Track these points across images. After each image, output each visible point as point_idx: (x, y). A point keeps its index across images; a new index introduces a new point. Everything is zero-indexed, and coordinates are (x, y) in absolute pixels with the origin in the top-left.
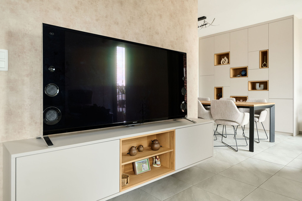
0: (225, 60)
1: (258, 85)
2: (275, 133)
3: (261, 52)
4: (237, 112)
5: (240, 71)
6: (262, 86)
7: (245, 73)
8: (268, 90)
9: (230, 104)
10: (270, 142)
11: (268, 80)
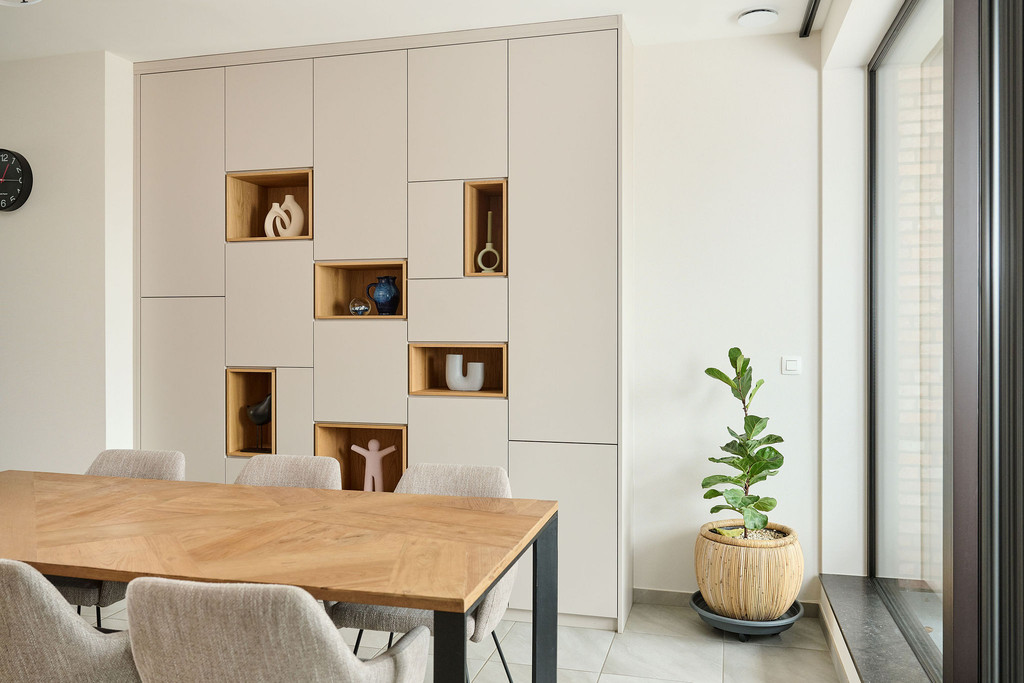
0: (287, 212)
1: (455, 363)
3: (475, 187)
5: (369, 283)
6: (477, 369)
7: (390, 292)
8: (504, 394)
11: (507, 343)
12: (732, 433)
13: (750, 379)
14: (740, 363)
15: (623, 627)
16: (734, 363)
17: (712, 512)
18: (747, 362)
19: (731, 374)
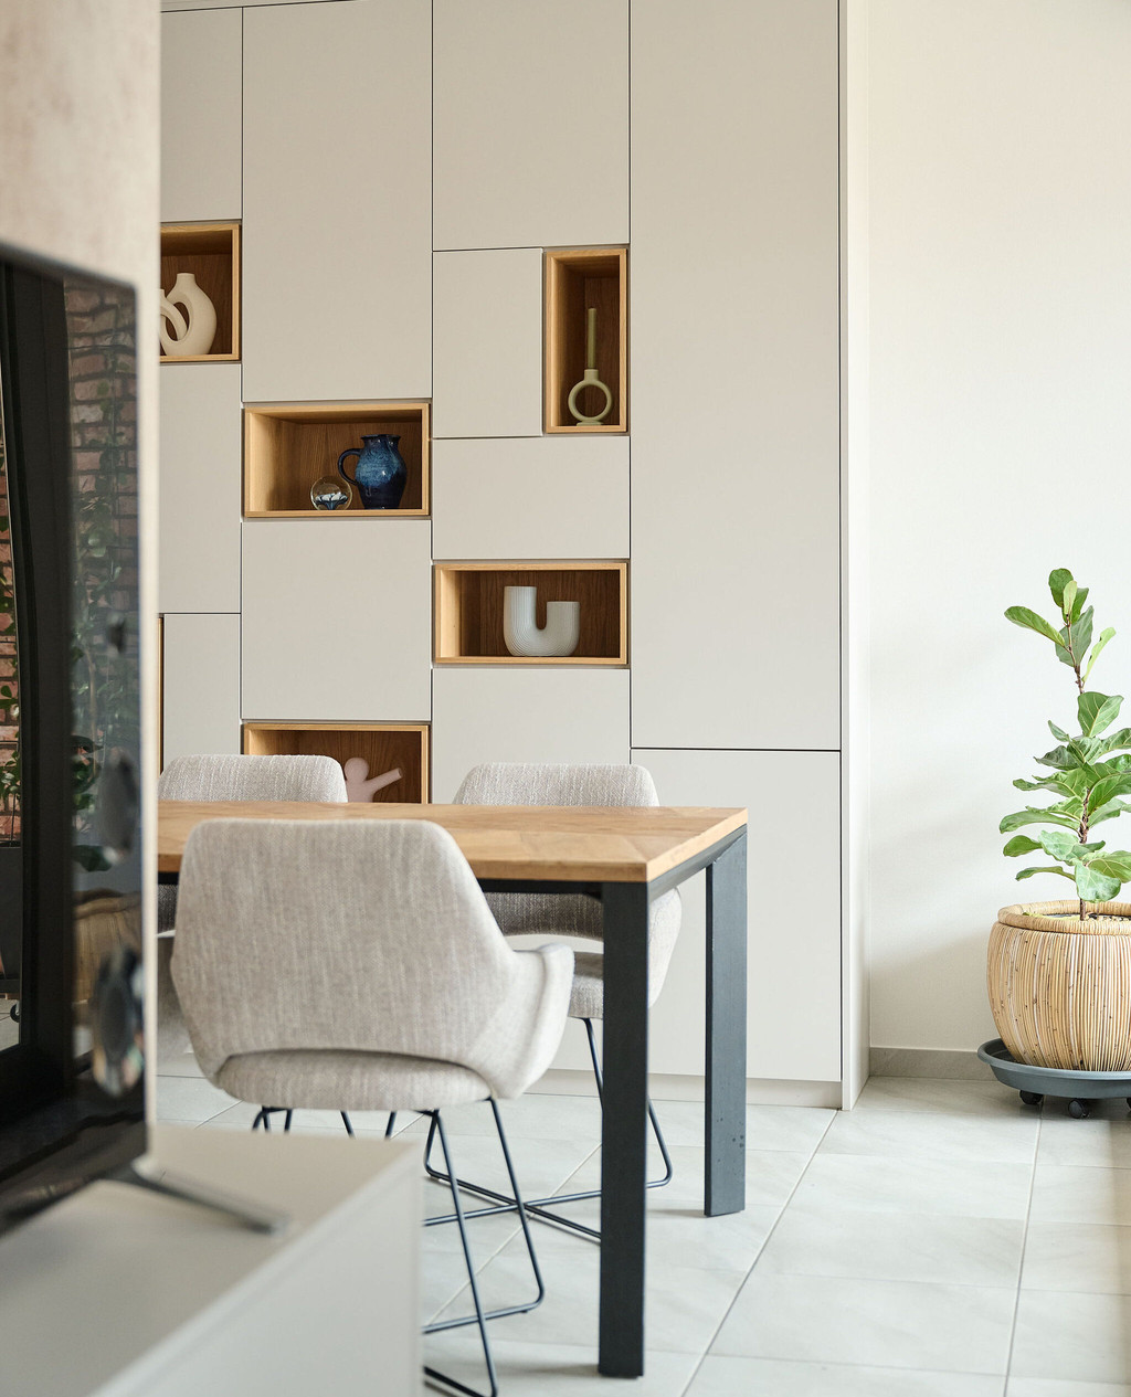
0: (181, 307)
1: (520, 603)
2: (751, 1096)
3: (560, 262)
4: (484, 956)
5: (338, 447)
6: (565, 615)
7: (389, 468)
8: (622, 660)
9: (416, 872)
10: (708, 1212)
11: (628, 561)
12: (1056, 732)
13: (1090, 628)
14: (1069, 597)
15: (852, 1102)
16: (1058, 598)
17: (1018, 879)
18: (1082, 596)
19: (1054, 618)
